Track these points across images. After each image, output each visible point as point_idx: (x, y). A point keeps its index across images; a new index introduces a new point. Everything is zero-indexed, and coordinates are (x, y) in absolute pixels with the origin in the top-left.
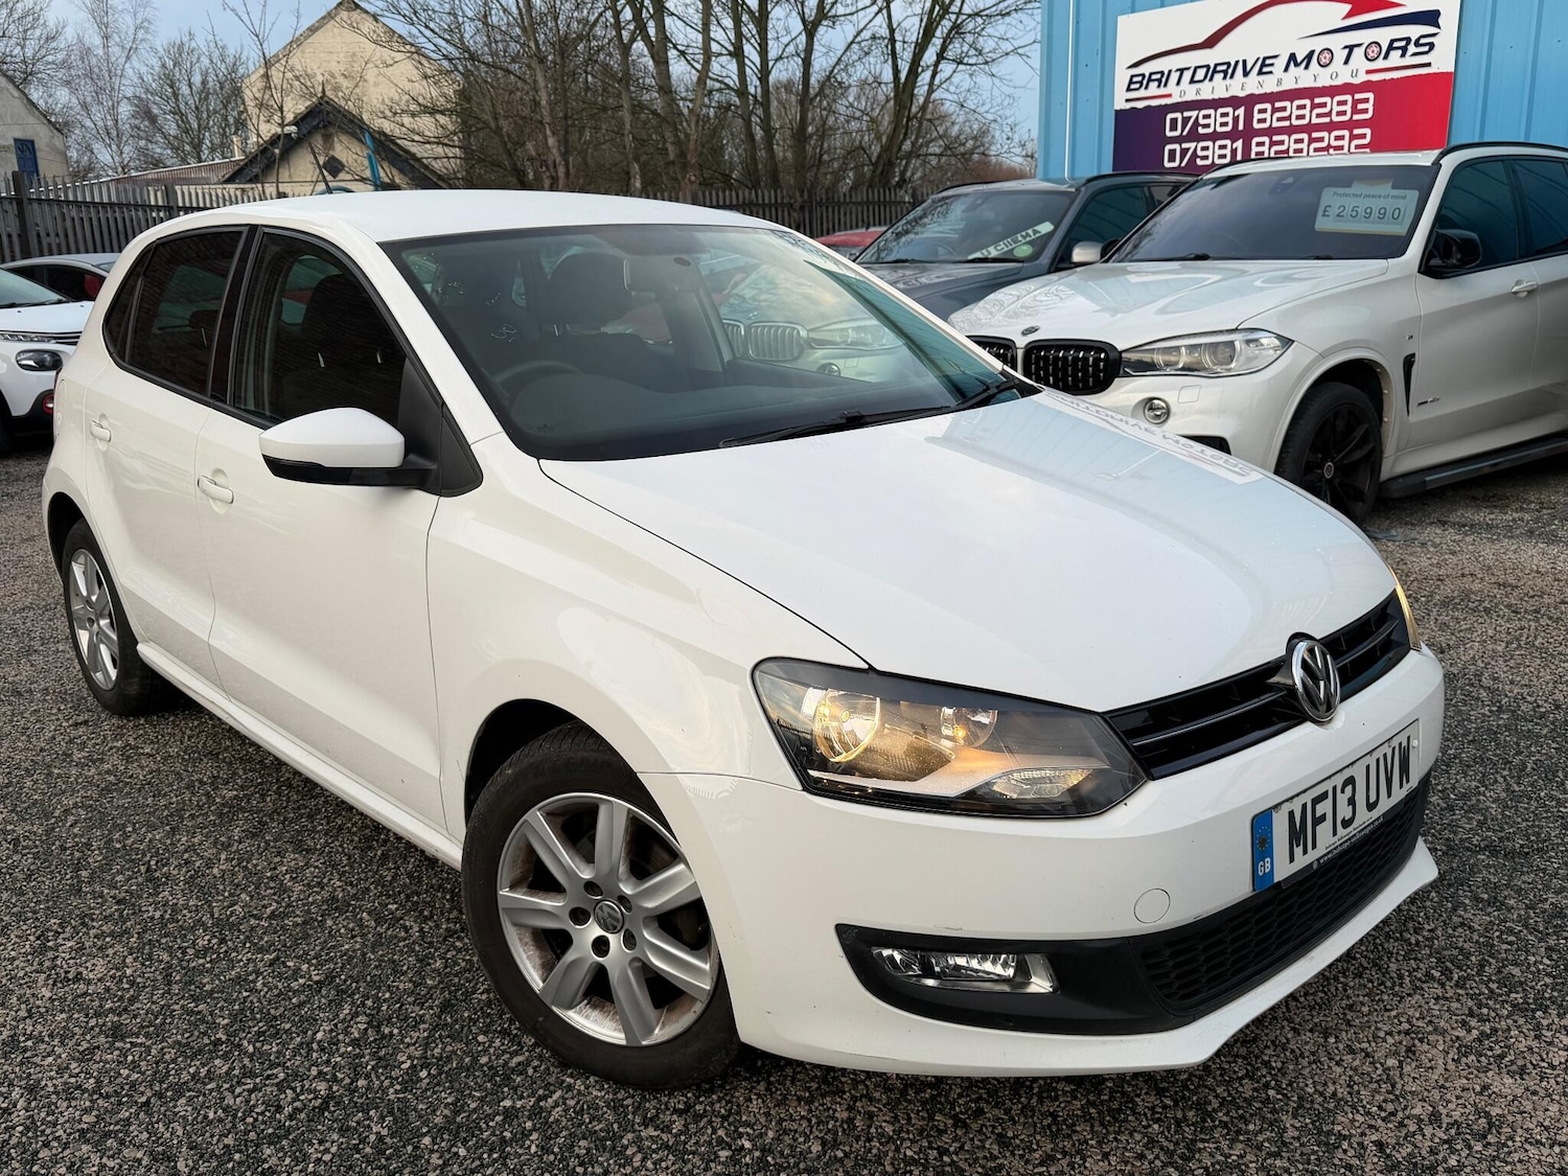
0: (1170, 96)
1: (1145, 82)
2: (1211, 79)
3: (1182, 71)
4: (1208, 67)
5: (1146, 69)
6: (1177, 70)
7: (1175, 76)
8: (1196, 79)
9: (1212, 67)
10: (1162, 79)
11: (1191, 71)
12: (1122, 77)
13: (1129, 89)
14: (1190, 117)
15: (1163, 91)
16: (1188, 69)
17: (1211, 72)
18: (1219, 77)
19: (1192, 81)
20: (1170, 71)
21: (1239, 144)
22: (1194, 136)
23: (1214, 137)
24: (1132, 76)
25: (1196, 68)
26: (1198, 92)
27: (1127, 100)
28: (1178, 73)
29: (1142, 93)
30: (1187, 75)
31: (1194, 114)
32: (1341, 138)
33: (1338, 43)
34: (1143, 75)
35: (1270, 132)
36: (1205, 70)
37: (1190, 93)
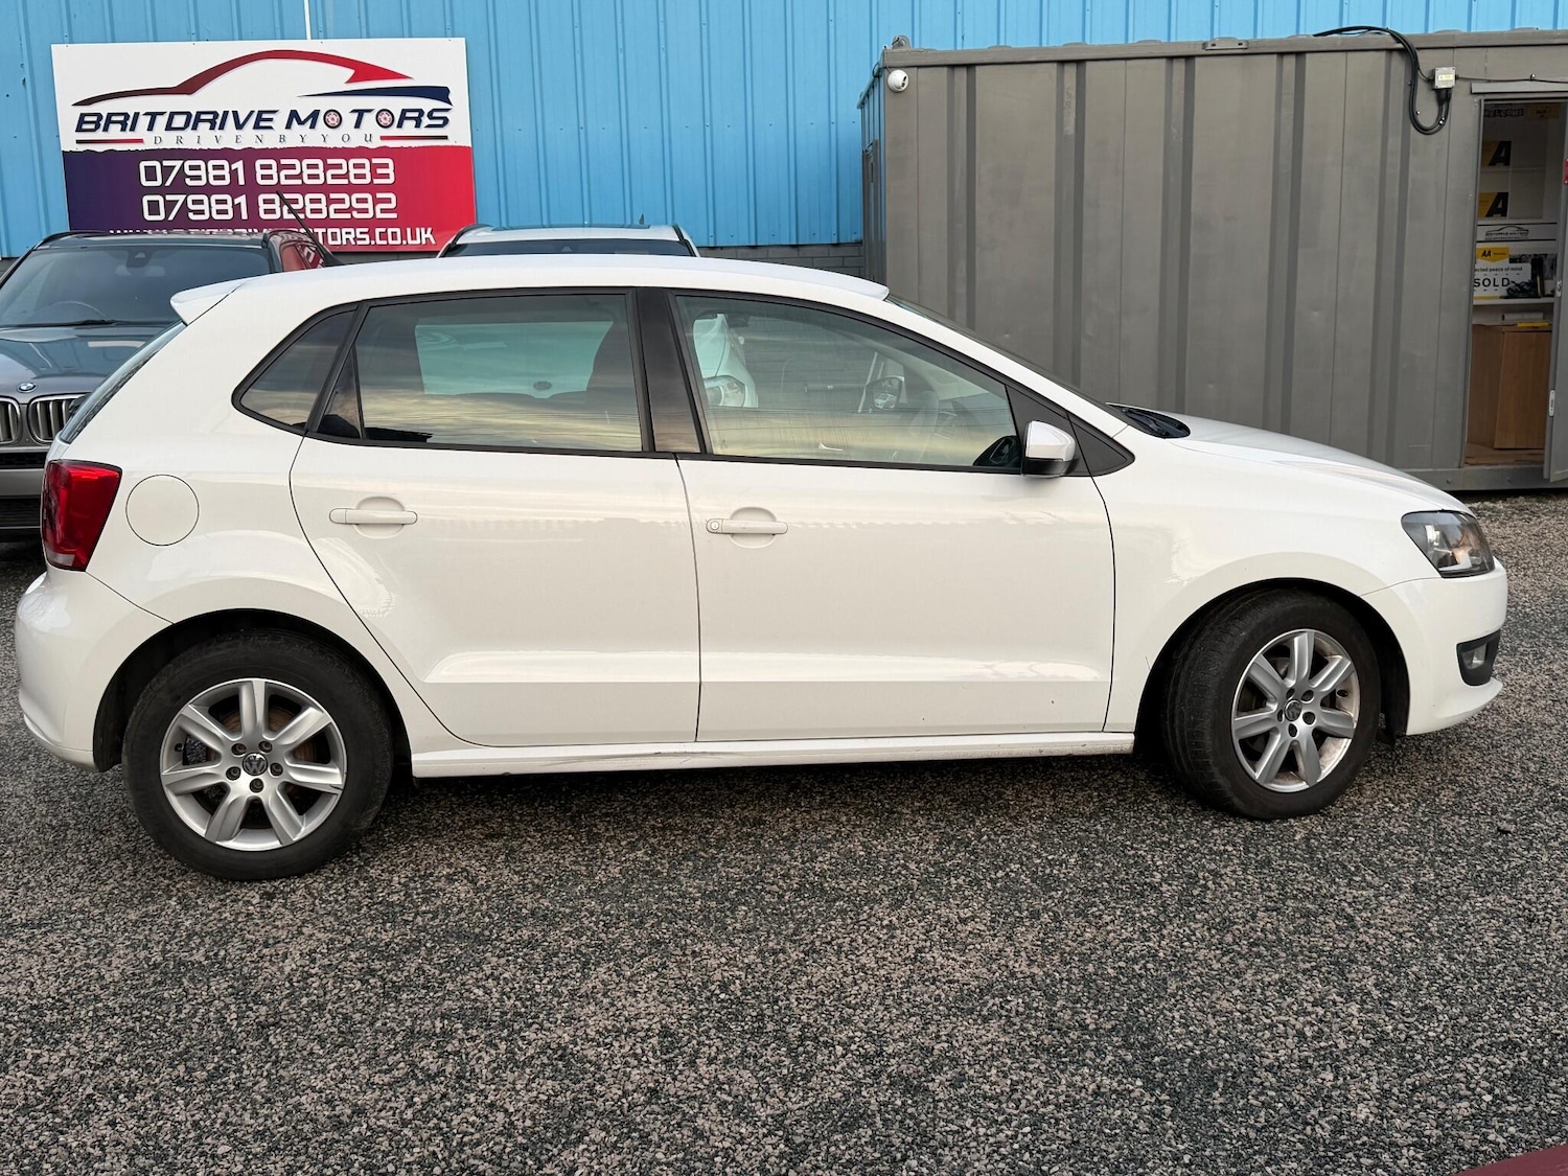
0: (140, 141)
1: (102, 123)
2: (195, 128)
3: (153, 116)
4: (189, 114)
5: (104, 108)
6: (146, 114)
7: (144, 121)
8: (174, 125)
9: (194, 115)
10: (128, 122)
11: (167, 116)
12: (68, 117)
13: (79, 129)
14: (174, 167)
15: (128, 135)
16: (162, 114)
17: (194, 120)
18: (204, 127)
19: (169, 127)
20: (137, 115)
21: (242, 200)
22: (179, 186)
23: (208, 190)
24: (82, 116)
25: (172, 115)
26: (179, 140)
27: (78, 142)
28: (149, 117)
29: (100, 135)
30: (161, 121)
31: (178, 164)
32: (365, 201)
33: (346, 105)
34: (99, 116)
35: (279, 189)
36: (184, 117)
37: (169, 141)
